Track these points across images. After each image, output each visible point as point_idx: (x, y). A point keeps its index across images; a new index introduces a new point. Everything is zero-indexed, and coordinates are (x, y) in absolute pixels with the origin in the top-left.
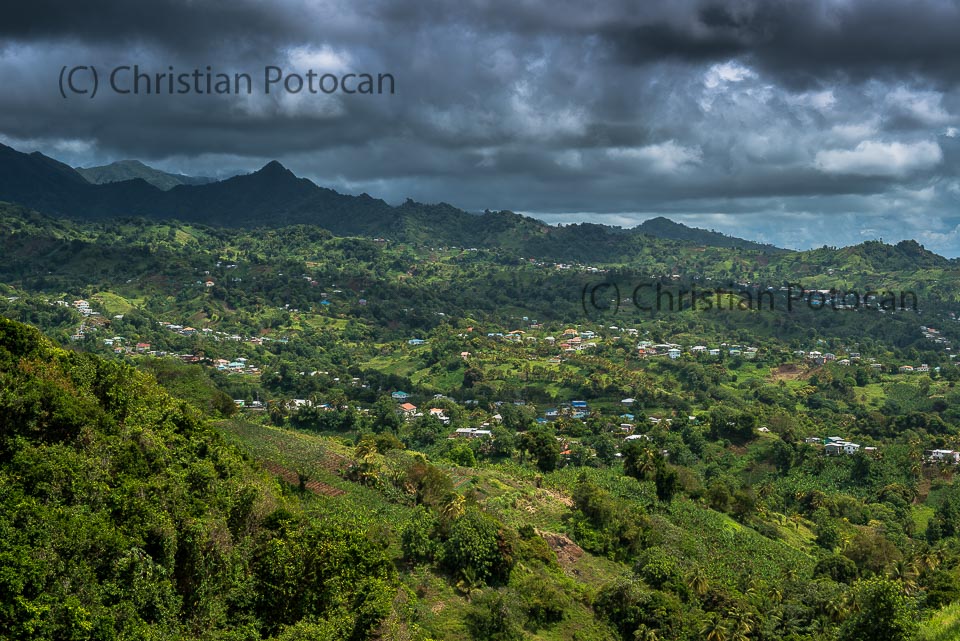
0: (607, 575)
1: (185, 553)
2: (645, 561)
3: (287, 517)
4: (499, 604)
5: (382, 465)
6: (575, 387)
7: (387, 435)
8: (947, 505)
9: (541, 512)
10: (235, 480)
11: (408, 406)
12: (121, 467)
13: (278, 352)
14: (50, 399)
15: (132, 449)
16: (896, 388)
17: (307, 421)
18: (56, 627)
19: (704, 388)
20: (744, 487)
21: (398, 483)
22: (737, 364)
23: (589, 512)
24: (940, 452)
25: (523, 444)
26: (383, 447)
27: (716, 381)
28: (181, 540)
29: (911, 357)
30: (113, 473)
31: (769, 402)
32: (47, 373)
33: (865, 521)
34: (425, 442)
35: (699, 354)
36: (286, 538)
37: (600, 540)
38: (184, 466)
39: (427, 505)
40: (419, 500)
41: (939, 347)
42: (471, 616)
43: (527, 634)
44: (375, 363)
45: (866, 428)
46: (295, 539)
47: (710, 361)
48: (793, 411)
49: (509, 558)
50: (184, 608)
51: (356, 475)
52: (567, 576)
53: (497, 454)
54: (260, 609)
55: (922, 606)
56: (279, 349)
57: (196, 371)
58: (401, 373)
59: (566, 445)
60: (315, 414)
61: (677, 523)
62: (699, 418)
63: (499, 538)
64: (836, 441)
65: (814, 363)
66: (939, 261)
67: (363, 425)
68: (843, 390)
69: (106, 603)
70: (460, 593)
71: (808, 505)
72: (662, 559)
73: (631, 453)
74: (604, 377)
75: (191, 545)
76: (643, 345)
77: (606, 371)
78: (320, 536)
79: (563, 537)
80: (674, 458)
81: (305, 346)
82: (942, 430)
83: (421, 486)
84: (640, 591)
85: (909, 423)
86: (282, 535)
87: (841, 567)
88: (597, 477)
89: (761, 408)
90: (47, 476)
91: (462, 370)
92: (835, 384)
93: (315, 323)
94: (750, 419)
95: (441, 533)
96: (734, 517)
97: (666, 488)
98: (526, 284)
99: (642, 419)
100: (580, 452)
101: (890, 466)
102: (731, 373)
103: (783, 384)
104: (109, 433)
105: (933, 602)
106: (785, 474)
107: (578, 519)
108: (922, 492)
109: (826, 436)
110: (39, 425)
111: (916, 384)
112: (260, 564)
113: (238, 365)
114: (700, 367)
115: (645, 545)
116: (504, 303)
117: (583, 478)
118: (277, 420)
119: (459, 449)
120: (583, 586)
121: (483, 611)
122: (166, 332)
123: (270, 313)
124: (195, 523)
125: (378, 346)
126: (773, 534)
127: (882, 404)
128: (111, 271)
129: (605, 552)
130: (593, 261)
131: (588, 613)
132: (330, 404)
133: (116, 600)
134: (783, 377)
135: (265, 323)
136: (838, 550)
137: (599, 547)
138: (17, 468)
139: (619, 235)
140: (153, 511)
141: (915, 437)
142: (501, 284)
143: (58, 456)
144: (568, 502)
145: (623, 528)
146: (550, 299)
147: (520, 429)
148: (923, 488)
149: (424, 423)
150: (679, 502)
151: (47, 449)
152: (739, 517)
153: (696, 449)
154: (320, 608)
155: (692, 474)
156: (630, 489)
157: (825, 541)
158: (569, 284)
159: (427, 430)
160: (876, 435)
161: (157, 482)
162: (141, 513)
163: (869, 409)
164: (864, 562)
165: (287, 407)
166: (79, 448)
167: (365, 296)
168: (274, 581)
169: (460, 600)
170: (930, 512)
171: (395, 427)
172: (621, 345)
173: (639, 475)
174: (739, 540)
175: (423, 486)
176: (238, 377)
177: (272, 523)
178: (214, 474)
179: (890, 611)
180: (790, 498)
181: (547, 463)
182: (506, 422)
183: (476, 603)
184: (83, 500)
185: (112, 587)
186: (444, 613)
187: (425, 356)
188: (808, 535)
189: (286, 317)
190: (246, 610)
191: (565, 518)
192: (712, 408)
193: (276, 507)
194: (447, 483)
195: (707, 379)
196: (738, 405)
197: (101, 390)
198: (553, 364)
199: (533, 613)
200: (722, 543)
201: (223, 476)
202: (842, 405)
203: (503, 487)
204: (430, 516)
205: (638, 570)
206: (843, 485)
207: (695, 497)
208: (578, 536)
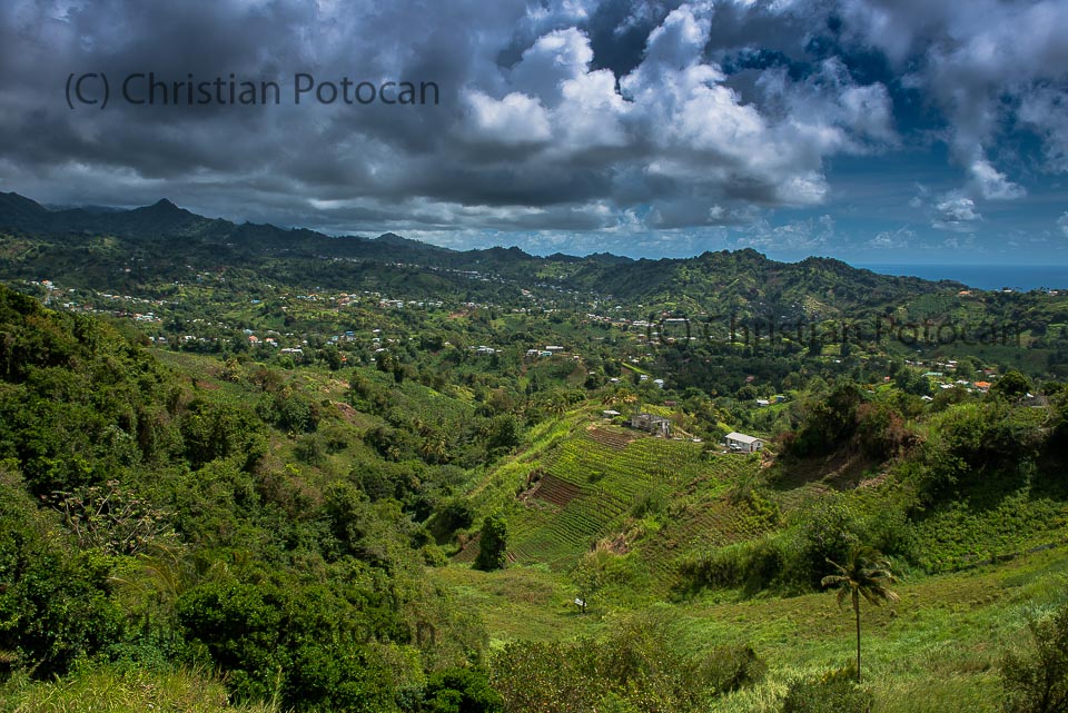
0: (370, 423)
1: (142, 427)
2: (390, 414)
3: (201, 403)
4: (313, 442)
5: (241, 371)
6: (347, 325)
7: (242, 354)
8: (535, 377)
9: (333, 392)
10: (167, 384)
11: (253, 338)
12: (98, 378)
13: (172, 309)
14: (49, 340)
15: (104, 368)
16: (510, 321)
17: (192, 348)
18: (68, 472)
19: (416, 323)
20: (439, 374)
21: (252, 380)
22: (432, 310)
23: (359, 390)
24: (531, 351)
25: (321, 356)
26: (241, 361)
27: (422, 319)
28: (140, 419)
29: (517, 305)
30: (93, 382)
31: (449, 329)
32: (45, 324)
33: (497, 387)
34: (264, 357)
35: (412, 305)
36: (201, 415)
37: (365, 405)
38: (135, 376)
39: (269, 392)
40: (264, 389)
41: (529, 299)
42: (297, 449)
43: (328, 456)
44: (231, 314)
45: (497, 341)
46: (207, 415)
47: (419, 309)
48: (461, 333)
49: (317, 418)
50: (144, 457)
51: (226, 377)
52: (348, 425)
53: (306, 362)
54: (188, 455)
55: (526, 425)
56: (173, 307)
57: (125, 322)
58: (247, 320)
59: (344, 356)
60: (198, 344)
61: (405, 393)
62: (415, 339)
63: (311, 407)
64: (483, 348)
65: (471, 309)
66: (529, 257)
67: (227, 349)
68: (485, 322)
69: (98, 457)
70: (290, 437)
71: (470, 381)
72: (399, 413)
73: (380, 358)
74: (363, 319)
75: (145, 422)
76: (383, 301)
77: (363, 316)
78: (221, 412)
79: (345, 404)
80: (402, 360)
81: (188, 305)
82: (532, 340)
83: (264, 382)
84: (388, 429)
85: (516, 337)
86: (199, 413)
87: (487, 410)
88: (361, 372)
89: (446, 332)
90: (52, 386)
91: (283, 317)
92: (481, 319)
93: (194, 293)
94: (441, 339)
95: (278, 406)
96: (434, 389)
97: (399, 376)
98: (317, 269)
99: (384, 340)
100: (352, 359)
101: (509, 360)
102: (430, 315)
103: (455, 319)
104: (88, 359)
105: (531, 424)
106: (458, 365)
107: (353, 394)
108: (524, 371)
109: (478, 346)
110: (43, 355)
111: (519, 318)
112: (185, 430)
113: (149, 317)
114: (414, 313)
115: (389, 406)
116: (305, 279)
117: (355, 373)
118: (175, 348)
119: (284, 360)
120: (358, 429)
121: (304, 446)
122: (103, 299)
123: (167, 286)
124: (145, 409)
125: (233, 304)
126: (453, 396)
127: (504, 328)
128: (65, 263)
129: (368, 411)
130: (353, 256)
131: (361, 443)
132: (206, 338)
133: (103, 455)
134: (456, 317)
135: (163, 292)
136: (485, 402)
137: (365, 409)
138: (32, 382)
139: (368, 242)
140: (120, 403)
141: (520, 343)
142: (303, 269)
143: (57, 373)
144: (347, 385)
145: (378, 398)
146: (331, 277)
147: (318, 348)
148: (523, 368)
149: (263, 346)
150: (405, 383)
151: (50, 370)
152: (436, 388)
153: (413, 355)
154: (224, 453)
155: (412, 367)
156: (380, 377)
157: (479, 397)
158: (342, 269)
159: (265, 351)
160: (501, 344)
161: (122, 386)
162: (113, 405)
163: (498, 331)
164: (498, 407)
165: (181, 340)
166: (70, 369)
167: (223, 276)
168: (195, 438)
169: (290, 441)
170: (527, 380)
171: (246, 350)
172: (371, 301)
173: (385, 370)
174: (437, 400)
175: (266, 381)
176: (149, 323)
177: (192, 407)
178: (155, 380)
179: (511, 430)
180: (461, 377)
181: (334, 366)
182: (310, 344)
183: (300, 442)
184: (76, 399)
185: (101, 448)
186: (282, 449)
187: (261, 309)
188: (470, 395)
189: (176, 288)
190: (180, 456)
191: (346, 394)
192: (421, 333)
193: (193, 398)
194: (279, 379)
195: (417, 318)
196: (433, 331)
197: (78, 334)
198: (335, 312)
199: (331, 445)
200: (429, 403)
201: (160, 381)
202: (484, 329)
203: (311, 380)
204: (270, 398)
205: (386, 419)
206: (486, 370)
207: (414, 380)
208: (353, 404)
